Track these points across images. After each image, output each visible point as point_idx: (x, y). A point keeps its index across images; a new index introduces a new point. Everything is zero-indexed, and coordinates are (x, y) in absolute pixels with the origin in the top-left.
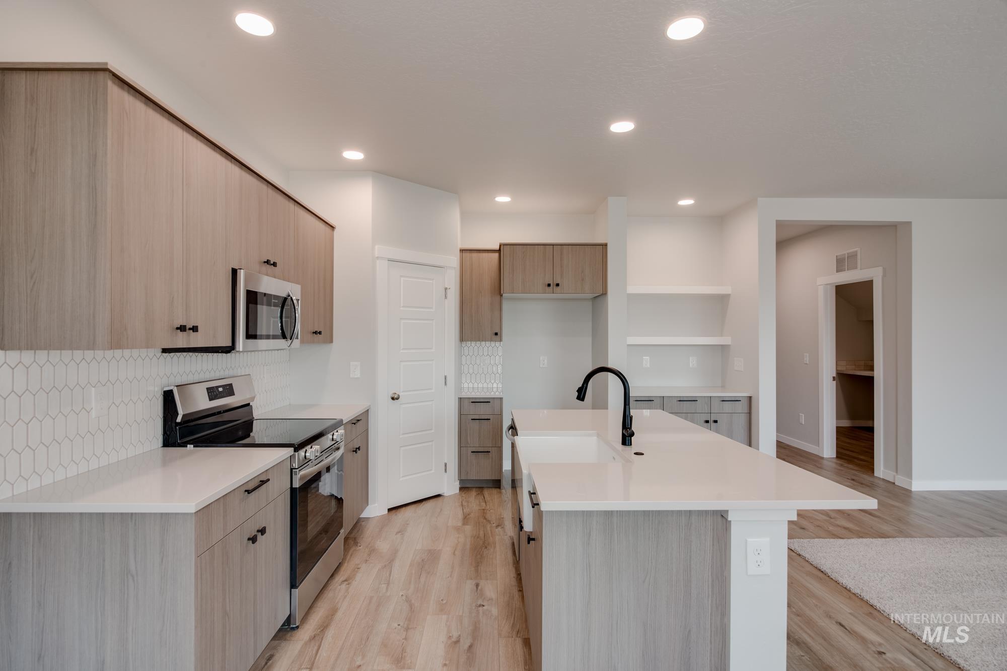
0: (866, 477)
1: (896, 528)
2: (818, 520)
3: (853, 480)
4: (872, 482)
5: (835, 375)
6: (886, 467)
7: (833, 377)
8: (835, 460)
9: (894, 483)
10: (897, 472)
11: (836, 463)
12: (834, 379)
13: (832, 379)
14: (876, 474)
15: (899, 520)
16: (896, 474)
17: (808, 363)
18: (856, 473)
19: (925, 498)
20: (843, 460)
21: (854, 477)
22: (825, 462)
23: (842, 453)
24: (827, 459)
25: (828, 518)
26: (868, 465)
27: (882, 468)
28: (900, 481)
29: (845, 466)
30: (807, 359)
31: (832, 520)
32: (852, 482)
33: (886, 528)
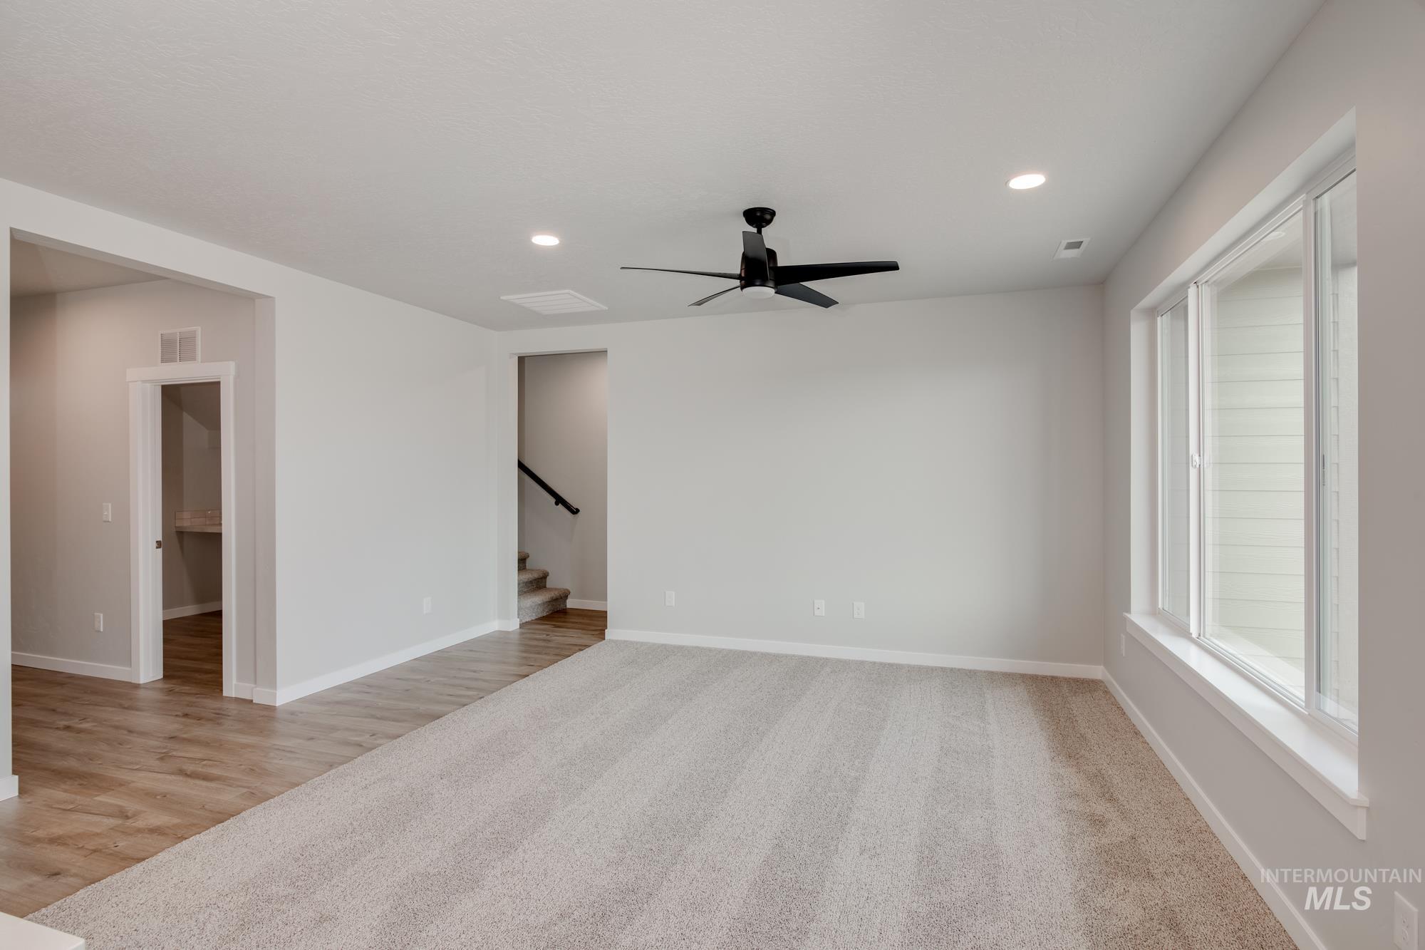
0: (211, 703)
1: (245, 790)
2: (97, 834)
3: (186, 715)
4: (219, 709)
5: (160, 538)
6: (240, 678)
7: (157, 542)
8: (160, 685)
9: (252, 701)
10: (255, 683)
11: (161, 690)
12: (159, 544)
13: (155, 545)
14: (225, 694)
15: (251, 771)
16: (253, 685)
17: (110, 520)
18: (194, 699)
19: (293, 713)
20: (174, 681)
21: (188, 710)
22: (142, 693)
23: (173, 669)
24: (145, 687)
25: (119, 822)
26: (214, 680)
27: (234, 682)
28: (260, 696)
29: (177, 690)
30: (108, 514)
31: (129, 823)
32: (183, 720)
33: (228, 797)
